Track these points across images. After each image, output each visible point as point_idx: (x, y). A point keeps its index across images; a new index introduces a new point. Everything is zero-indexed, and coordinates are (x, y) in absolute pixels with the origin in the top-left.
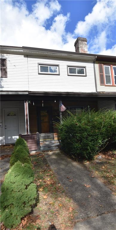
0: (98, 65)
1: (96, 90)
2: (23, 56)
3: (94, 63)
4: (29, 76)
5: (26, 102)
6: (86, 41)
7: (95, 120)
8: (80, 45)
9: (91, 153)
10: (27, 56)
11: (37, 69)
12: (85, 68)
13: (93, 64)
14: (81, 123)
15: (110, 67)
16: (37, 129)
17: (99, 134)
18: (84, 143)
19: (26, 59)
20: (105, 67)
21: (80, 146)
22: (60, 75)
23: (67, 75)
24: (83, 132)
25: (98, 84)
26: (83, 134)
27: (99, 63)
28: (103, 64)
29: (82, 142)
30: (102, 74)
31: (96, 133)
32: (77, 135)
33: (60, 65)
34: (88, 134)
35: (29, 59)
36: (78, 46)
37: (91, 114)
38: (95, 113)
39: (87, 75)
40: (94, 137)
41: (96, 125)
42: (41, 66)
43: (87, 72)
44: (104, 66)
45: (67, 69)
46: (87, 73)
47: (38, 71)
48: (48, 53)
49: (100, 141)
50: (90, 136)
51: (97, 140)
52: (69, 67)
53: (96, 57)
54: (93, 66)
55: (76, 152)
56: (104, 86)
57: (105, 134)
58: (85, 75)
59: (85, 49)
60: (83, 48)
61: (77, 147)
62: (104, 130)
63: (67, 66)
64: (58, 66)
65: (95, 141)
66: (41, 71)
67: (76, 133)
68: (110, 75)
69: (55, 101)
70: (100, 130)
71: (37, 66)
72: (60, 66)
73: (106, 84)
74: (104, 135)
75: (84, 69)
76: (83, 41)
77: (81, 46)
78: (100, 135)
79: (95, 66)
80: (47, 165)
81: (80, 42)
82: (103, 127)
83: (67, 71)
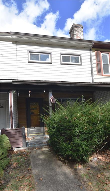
0: (95, 52)
1: (93, 80)
2: (12, 43)
3: (90, 50)
4: (18, 65)
5: (10, 92)
6: (82, 28)
7: (90, 113)
8: (75, 32)
9: (83, 156)
10: (16, 42)
11: (27, 57)
12: (80, 55)
13: (89, 52)
14: (71, 116)
15: (108, 54)
16: (26, 123)
17: (95, 131)
18: (75, 143)
19: (15, 45)
20: (103, 55)
21: (69, 146)
22: (52, 63)
23: (60, 64)
24: (73, 128)
25: (94, 74)
26: (74, 131)
27: (95, 51)
28: (101, 51)
29: (72, 142)
30: (99, 62)
31: (90, 130)
32: (65, 132)
33: (52, 52)
34: (79, 131)
35: (18, 46)
36: (73, 33)
37: (85, 106)
38: (90, 105)
39: (82, 63)
40: (88, 135)
41: (91, 119)
42: (31, 54)
43: (82, 60)
44: (102, 53)
45: (60, 57)
46: (82, 62)
47: (28, 59)
48: (38, 39)
49: (95, 140)
50: (83, 134)
51: (91, 139)
52: (62, 54)
53: (93, 43)
54: (89, 53)
55: (64, 154)
56: (101, 76)
57: (102, 132)
58: (80, 63)
59: (81, 36)
60: (78, 36)
61: (65, 148)
62: (101, 126)
63: (60, 53)
64: (50, 53)
65: (89, 140)
66: (31, 60)
67: (65, 129)
68: (109, 64)
69: (44, 92)
70: (95, 127)
71: (27, 54)
72: (52, 54)
73: (104, 74)
74: (100, 133)
75: (80, 57)
76: (79, 27)
77: (77, 32)
78: (96, 133)
79: (92, 53)
80: (29, 168)
81: (75, 28)
82: (100, 123)
83: (60, 59)
